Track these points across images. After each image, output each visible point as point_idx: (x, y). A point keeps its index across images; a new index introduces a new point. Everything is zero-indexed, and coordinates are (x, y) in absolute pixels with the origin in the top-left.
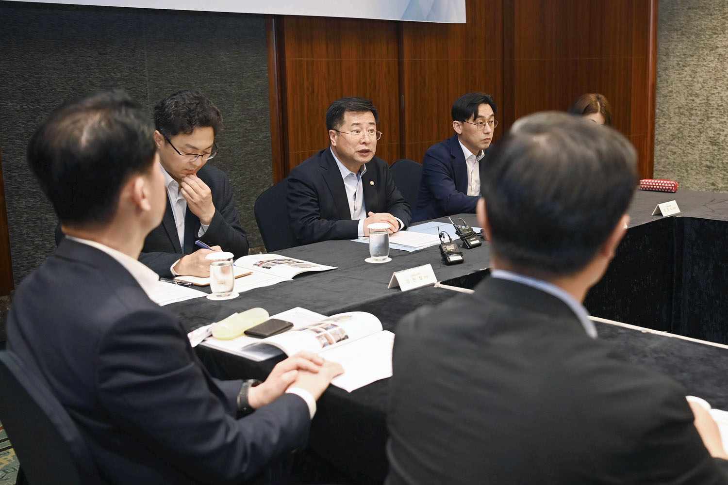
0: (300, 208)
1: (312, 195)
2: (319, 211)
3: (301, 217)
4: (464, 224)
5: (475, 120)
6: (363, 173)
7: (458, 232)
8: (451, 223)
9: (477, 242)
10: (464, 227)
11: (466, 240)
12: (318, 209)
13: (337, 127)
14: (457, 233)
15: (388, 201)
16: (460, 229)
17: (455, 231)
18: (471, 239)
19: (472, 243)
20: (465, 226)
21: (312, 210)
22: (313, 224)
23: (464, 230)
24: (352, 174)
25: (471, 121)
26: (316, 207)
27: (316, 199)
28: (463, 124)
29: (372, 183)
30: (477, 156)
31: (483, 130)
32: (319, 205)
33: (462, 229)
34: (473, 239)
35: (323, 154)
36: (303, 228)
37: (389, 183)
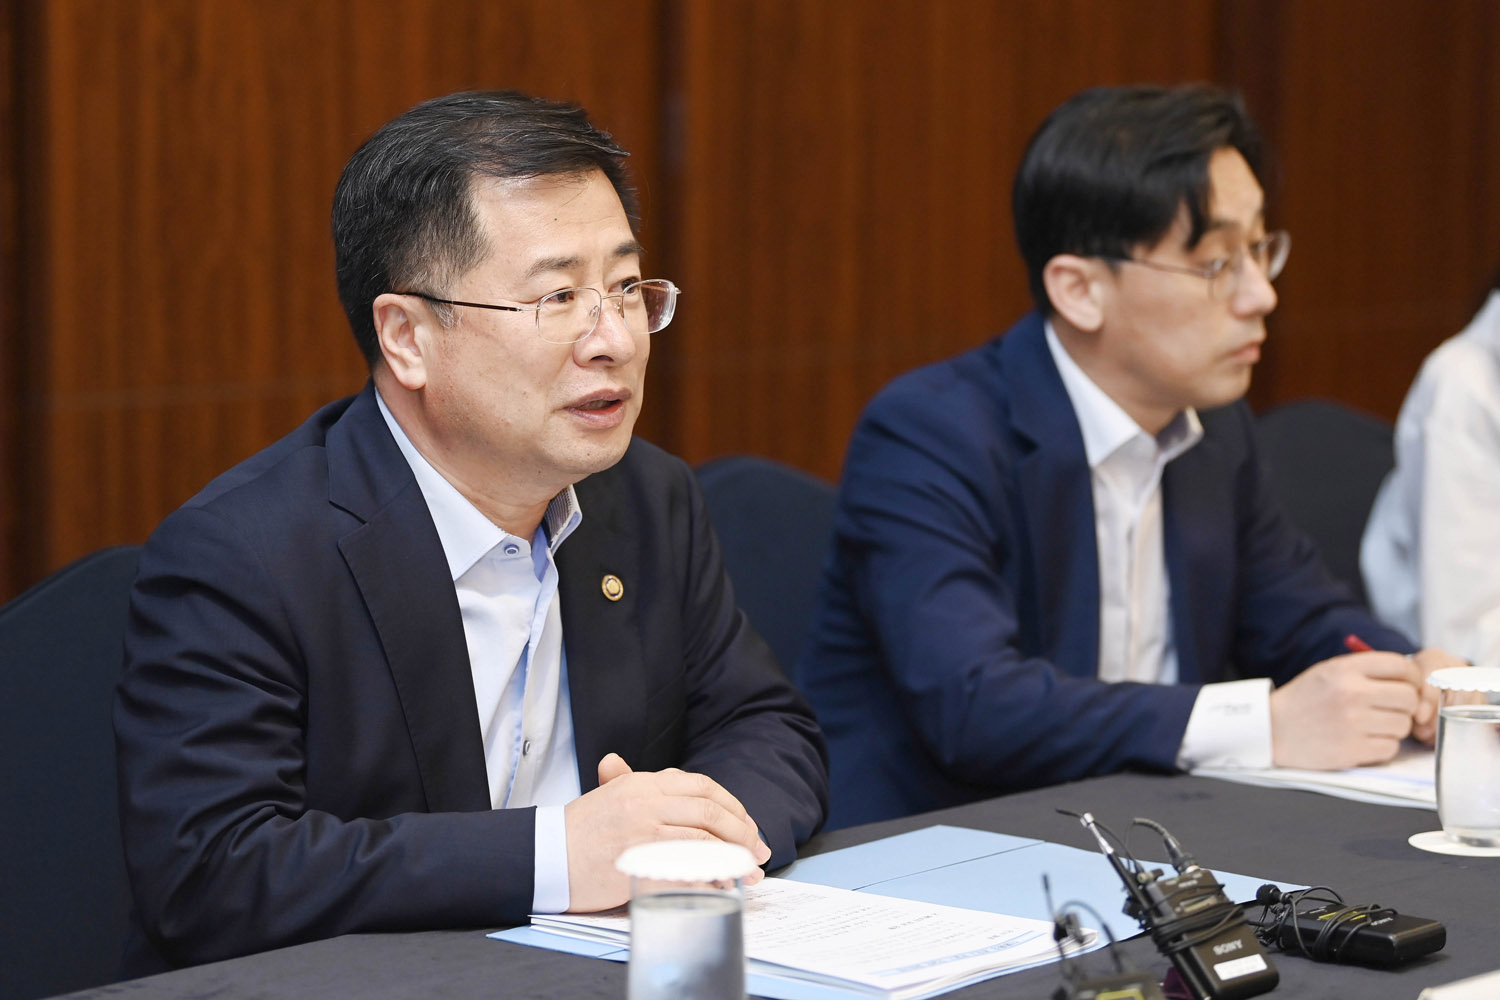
0: (193, 754)
1: (271, 680)
2: (301, 774)
3: (194, 809)
4: (1173, 854)
5: (1193, 243)
6: (563, 532)
7: (1139, 903)
8: (1097, 849)
9: (1254, 964)
10: (1169, 872)
11: (1186, 952)
12: (294, 764)
13: (439, 276)
14: (1132, 909)
15: (695, 700)
16: (1152, 887)
17: (1122, 897)
18: (1219, 950)
19: (1227, 971)
20: (1179, 866)
21: (263, 767)
22: (264, 847)
23: (1176, 894)
24: (510, 548)
25: (1169, 253)
26: (284, 753)
27: (292, 704)
28: (1115, 273)
29: (613, 586)
30: (1163, 437)
31: (1232, 298)
32: (301, 745)
33: (1162, 886)
34: (1231, 946)
35: (336, 431)
36: (200, 876)
37: (707, 587)
